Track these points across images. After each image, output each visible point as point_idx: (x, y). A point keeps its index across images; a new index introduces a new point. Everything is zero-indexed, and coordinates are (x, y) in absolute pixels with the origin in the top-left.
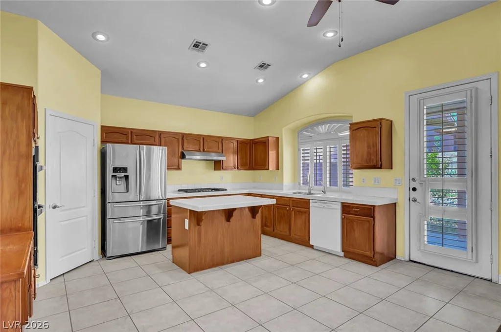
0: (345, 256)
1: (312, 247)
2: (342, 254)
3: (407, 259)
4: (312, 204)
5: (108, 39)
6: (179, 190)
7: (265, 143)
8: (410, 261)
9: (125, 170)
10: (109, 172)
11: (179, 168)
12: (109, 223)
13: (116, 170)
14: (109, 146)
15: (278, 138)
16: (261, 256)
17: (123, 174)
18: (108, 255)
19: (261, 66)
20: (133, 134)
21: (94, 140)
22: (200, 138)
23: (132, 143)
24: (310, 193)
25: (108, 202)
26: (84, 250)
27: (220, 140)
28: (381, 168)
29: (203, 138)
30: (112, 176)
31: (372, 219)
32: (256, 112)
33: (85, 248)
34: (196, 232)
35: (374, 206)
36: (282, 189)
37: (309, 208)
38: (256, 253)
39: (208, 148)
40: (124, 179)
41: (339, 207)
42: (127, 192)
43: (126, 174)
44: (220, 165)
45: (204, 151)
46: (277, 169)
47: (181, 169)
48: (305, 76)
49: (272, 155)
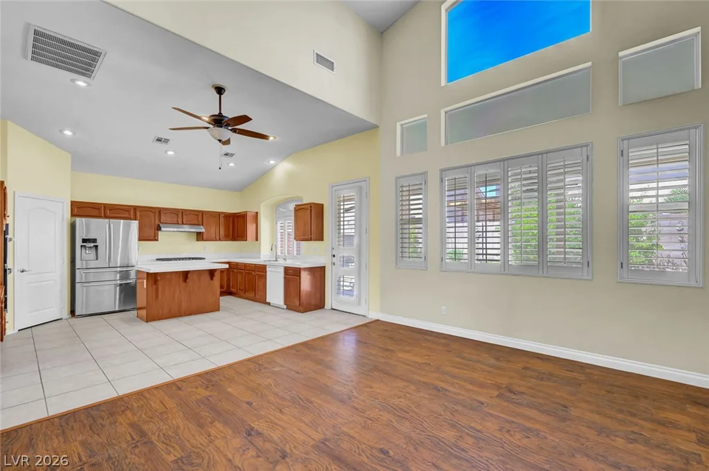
0: (287, 308)
1: (269, 304)
2: (285, 307)
3: (330, 308)
4: (268, 269)
5: (74, 133)
6: (157, 259)
7: (244, 217)
8: (332, 309)
9: (94, 241)
10: (79, 243)
11: (155, 239)
12: (78, 286)
13: (84, 241)
14: (78, 220)
15: (257, 213)
16: (219, 310)
17: (92, 245)
18: (77, 314)
19: (225, 155)
20: (106, 209)
21: (63, 215)
23: (106, 217)
24: (276, 260)
25: (77, 267)
26: (52, 309)
27: (201, 214)
28: (311, 240)
29: (182, 212)
30: (82, 246)
32: (242, 188)
33: (53, 307)
34: (154, 290)
35: (300, 268)
36: (260, 258)
37: (266, 272)
38: (216, 308)
39: (187, 221)
40: (94, 250)
41: (282, 270)
42: (97, 259)
43: (95, 244)
44: (200, 237)
45: (183, 224)
46: (257, 240)
47: (157, 240)
48: (272, 162)
49: (251, 228)
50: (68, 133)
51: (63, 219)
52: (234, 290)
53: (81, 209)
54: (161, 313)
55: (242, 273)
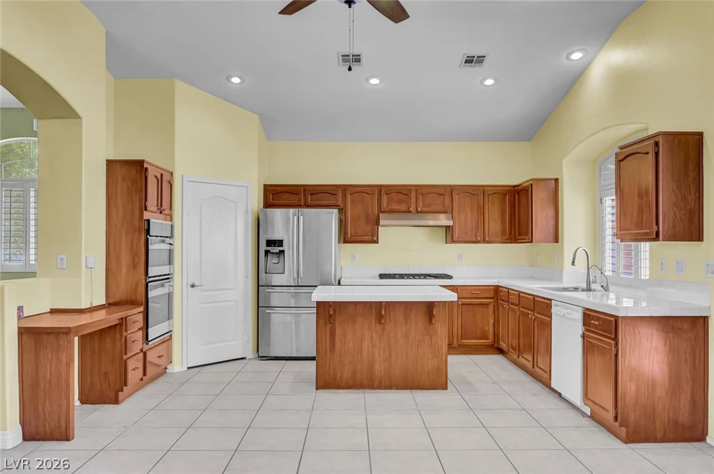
0: (592, 417)
1: (554, 390)
2: (588, 411)
4: (554, 310)
6: (380, 275)
7: (527, 190)
9: (280, 243)
11: (373, 240)
12: (261, 312)
13: (269, 243)
15: (556, 180)
16: (447, 388)
17: (277, 249)
20: (307, 193)
21: (247, 205)
22: (411, 190)
23: (306, 205)
25: (260, 285)
27: (449, 191)
29: (416, 190)
30: (266, 251)
31: (613, 342)
34: (328, 333)
35: (617, 318)
37: (551, 316)
39: (424, 206)
40: (280, 257)
42: (284, 272)
43: (281, 249)
44: (450, 235)
45: (418, 212)
46: (556, 240)
47: (377, 242)
48: (577, 56)
49: (540, 216)
50: (236, 80)
51: (247, 212)
52: (503, 345)
53: (276, 196)
54: (338, 376)
55: (514, 311)
